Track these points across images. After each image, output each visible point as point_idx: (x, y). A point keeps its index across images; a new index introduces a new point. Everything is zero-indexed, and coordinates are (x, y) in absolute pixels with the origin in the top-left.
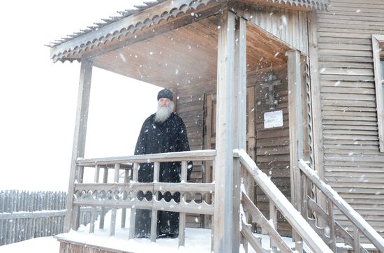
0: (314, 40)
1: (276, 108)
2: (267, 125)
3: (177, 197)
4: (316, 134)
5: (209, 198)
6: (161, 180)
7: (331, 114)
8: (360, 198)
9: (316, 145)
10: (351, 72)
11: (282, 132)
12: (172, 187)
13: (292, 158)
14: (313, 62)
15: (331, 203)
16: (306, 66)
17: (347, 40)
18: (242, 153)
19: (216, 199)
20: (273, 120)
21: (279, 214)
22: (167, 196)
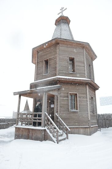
0: (59, 93)
1: (53, 104)
2: (51, 107)
3: (36, 120)
4: (59, 109)
5: (41, 119)
6: (38, 117)
7: (61, 105)
8: (64, 119)
9: (59, 111)
10: (65, 98)
11: (53, 108)
12: (35, 118)
13: (55, 113)
14: (59, 97)
15: (60, 120)
16: (57, 97)
17: (64, 93)
18: (46, 113)
19: (42, 120)
20: (52, 106)
21: (51, 122)
22: (35, 119)
